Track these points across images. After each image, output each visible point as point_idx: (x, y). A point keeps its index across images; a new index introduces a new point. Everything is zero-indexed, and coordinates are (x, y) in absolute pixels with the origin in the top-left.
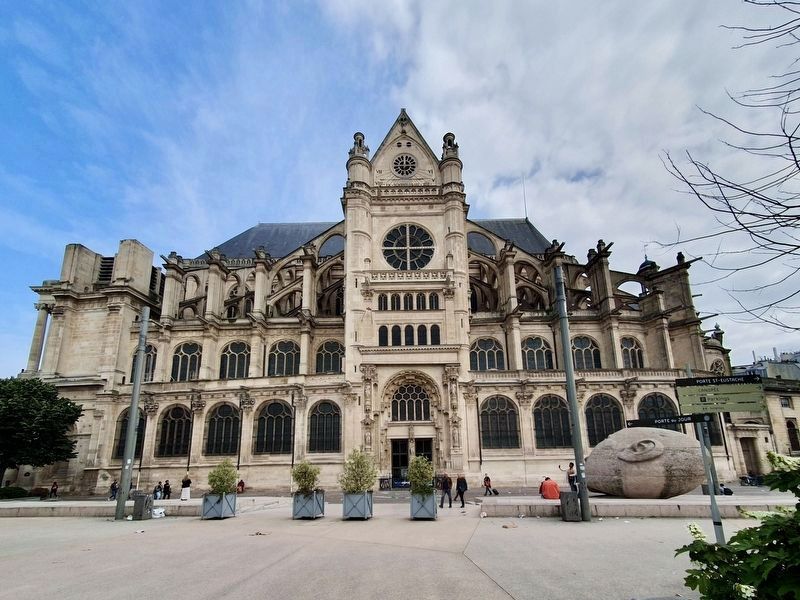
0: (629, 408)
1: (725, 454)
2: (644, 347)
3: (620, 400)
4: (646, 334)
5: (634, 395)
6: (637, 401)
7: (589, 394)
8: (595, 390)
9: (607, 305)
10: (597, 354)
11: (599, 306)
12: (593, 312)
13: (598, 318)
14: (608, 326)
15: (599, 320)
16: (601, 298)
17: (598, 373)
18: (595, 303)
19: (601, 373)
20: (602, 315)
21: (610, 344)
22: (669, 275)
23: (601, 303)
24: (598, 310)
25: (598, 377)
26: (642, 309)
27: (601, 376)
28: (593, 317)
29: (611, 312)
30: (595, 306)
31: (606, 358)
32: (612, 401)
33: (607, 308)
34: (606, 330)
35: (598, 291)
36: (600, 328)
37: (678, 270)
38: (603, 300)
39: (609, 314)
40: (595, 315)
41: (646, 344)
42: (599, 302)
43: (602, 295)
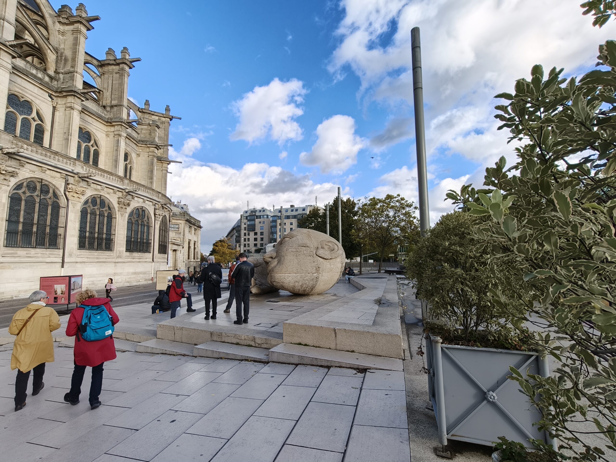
0: (122, 215)
1: (166, 261)
2: (135, 166)
3: (116, 206)
4: (138, 155)
5: (129, 205)
6: (129, 210)
7: (89, 193)
8: (96, 190)
9: (121, 112)
10: (96, 154)
11: (108, 109)
12: (102, 112)
13: (106, 120)
14: (116, 133)
15: (107, 122)
16: (114, 103)
17: (103, 174)
18: (104, 104)
19: (106, 175)
20: (111, 119)
21: (114, 150)
22: (157, 118)
23: (112, 107)
24: (107, 112)
25: (102, 178)
26: (140, 132)
27: (106, 177)
28: (101, 116)
29: (123, 121)
30: (104, 107)
31: (105, 162)
32: (108, 205)
33: (119, 115)
34: (112, 135)
35: (111, 94)
36: (106, 131)
37: (165, 117)
38: (116, 106)
39: (122, 122)
40: (103, 115)
41: (137, 164)
42: (110, 104)
43: (115, 100)
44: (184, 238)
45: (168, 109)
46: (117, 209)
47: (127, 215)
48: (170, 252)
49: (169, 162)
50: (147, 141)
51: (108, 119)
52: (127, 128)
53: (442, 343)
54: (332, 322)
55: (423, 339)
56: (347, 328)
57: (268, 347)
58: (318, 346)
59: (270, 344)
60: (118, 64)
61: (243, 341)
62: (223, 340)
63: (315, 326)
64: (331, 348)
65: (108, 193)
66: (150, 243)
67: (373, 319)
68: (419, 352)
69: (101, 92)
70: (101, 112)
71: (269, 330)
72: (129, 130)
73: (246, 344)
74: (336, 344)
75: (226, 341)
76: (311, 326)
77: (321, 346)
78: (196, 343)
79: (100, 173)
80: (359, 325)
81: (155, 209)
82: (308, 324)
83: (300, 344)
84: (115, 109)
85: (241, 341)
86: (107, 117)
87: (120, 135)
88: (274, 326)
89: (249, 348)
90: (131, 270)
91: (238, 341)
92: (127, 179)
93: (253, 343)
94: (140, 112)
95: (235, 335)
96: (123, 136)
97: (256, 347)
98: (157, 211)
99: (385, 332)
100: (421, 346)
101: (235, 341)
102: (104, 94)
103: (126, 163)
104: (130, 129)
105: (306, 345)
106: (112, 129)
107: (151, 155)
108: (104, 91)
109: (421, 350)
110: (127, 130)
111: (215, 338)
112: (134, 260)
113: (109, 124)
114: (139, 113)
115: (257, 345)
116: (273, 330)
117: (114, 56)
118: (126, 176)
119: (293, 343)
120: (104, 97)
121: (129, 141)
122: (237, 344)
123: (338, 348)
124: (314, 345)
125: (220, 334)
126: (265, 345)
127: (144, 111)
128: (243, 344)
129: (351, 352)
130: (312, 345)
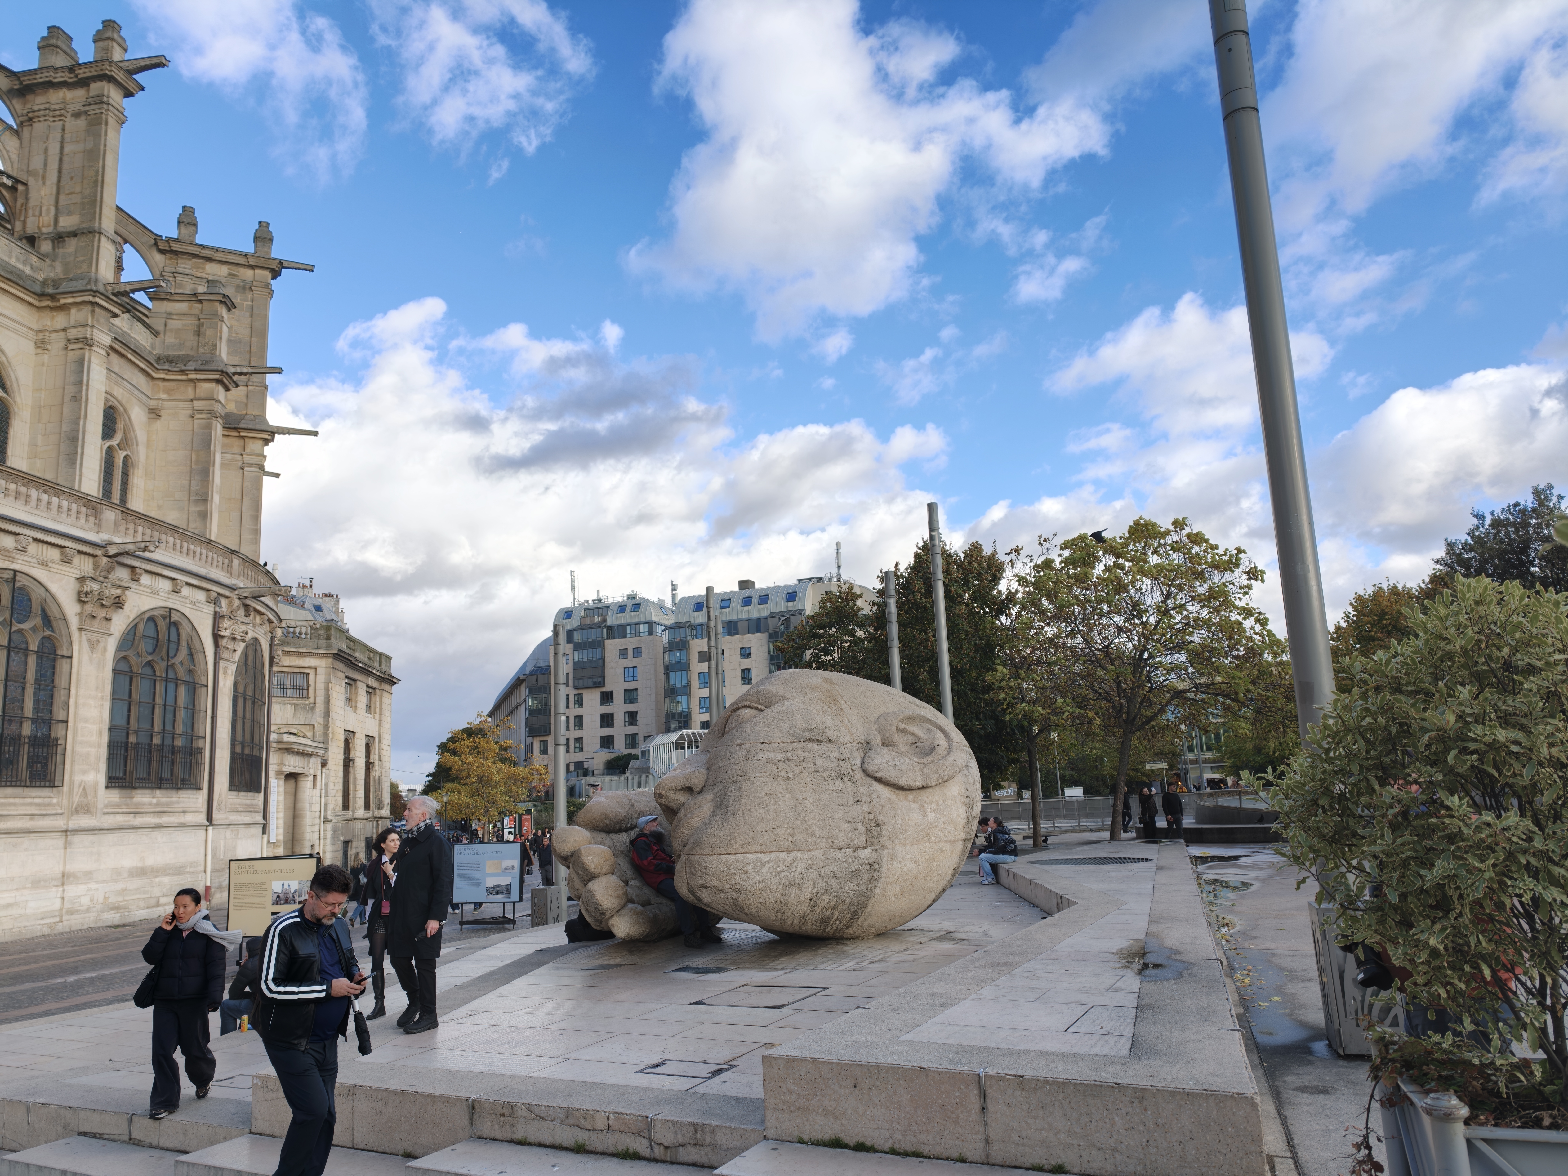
0: (93, 645)
2: (141, 454)
3: (71, 609)
4: (154, 413)
5: (118, 604)
11: (46, 246)
12: (22, 257)
13: (38, 289)
14: (73, 333)
15: (41, 295)
16: (67, 222)
17: (23, 489)
18: (31, 229)
19: (34, 493)
20: (56, 283)
21: (67, 398)
22: (224, 270)
23: (59, 238)
24: (42, 257)
25: (20, 504)
26: (159, 327)
27: (33, 503)
28: (20, 274)
29: (101, 288)
30: (31, 240)
31: (33, 444)
32: (43, 610)
33: (85, 267)
34: (57, 342)
35: (58, 193)
36: (35, 327)
37: (252, 267)
38: (74, 234)
39: (95, 293)
40: (27, 270)
41: (148, 445)
42: (51, 229)
43: (70, 213)
44: (326, 727)
45: (263, 236)
46: (74, 622)
47: (112, 644)
48: (276, 787)
49: (270, 434)
50: (186, 359)
51: (44, 283)
52: (116, 315)
53: (1467, 1122)
54: (961, 1049)
55: (1376, 1105)
56: (1027, 1073)
57: (705, 1161)
58: (910, 1148)
59: (714, 1147)
60: (84, 83)
61: (602, 1137)
62: (519, 1136)
63: (894, 1069)
64: (969, 1155)
65: (44, 564)
66: (200, 751)
67: (1129, 1031)
68: (1360, 1163)
69: (20, 188)
70: (18, 259)
71: (701, 1089)
72: (123, 322)
73: (612, 1149)
74: (988, 1142)
75: (532, 1138)
76: (877, 1066)
77: (925, 1150)
78: (410, 1149)
79: (12, 487)
80: (1075, 1055)
81: (217, 618)
82: (865, 1057)
83: (836, 1144)
84: (72, 245)
85: (594, 1136)
86: (41, 276)
87: (87, 343)
88: (719, 1071)
89: (628, 1164)
90: (129, 861)
91: (582, 1137)
92: (112, 506)
93: (641, 1146)
94: (162, 252)
95: (569, 1112)
96: (101, 345)
97: (655, 1160)
98: (226, 623)
99: (1189, 1085)
100: (1366, 1137)
101: (568, 1136)
102: (33, 194)
103: (108, 443)
104: (126, 316)
105: (861, 1147)
106: (60, 320)
107: (200, 411)
108: (31, 182)
109: (1370, 1155)
110: (116, 321)
111: (487, 1127)
112: (138, 821)
113: (48, 303)
114: (158, 257)
115: (658, 1152)
116: (716, 1086)
117: (70, 53)
118: (107, 492)
119: (806, 1137)
120: (32, 203)
121: (122, 361)
122: (579, 1149)
123: (998, 1153)
124: (897, 1147)
125: (506, 1111)
126: (692, 1149)
127: (176, 247)
128: (600, 1149)
129: (1050, 1171)
130: (886, 1148)
